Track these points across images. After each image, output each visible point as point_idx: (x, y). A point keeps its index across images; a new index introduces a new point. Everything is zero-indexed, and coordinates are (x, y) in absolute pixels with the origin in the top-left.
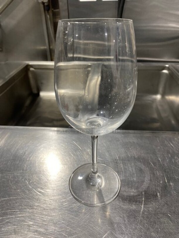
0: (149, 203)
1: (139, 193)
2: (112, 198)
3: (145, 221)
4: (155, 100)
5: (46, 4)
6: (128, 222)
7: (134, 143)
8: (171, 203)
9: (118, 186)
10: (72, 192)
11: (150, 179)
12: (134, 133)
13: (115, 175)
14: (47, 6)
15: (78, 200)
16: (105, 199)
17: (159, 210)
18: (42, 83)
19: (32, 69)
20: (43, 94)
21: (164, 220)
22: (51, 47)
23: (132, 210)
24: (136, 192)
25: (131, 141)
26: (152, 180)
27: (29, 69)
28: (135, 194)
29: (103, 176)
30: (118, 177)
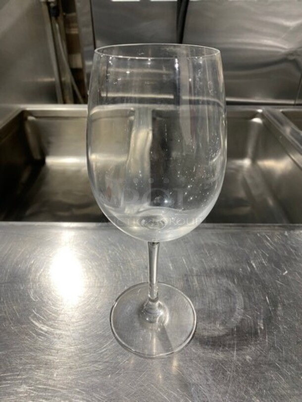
0: (245, 347)
1: (227, 331)
2: (185, 341)
3: (241, 378)
4: (241, 167)
5: (52, 5)
6: (213, 381)
7: (214, 245)
8: (280, 345)
9: (193, 321)
10: (116, 335)
11: (245, 306)
12: (214, 228)
13: (187, 301)
14: (54, 8)
15: (127, 347)
16: (173, 345)
17: (261, 358)
18: (49, 143)
19: (30, 118)
20: (50, 161)
21: (271, 374)
22: (63, 79)
23: (218, 361)
24: (222, 329)
25: (209, 242)
26: (247, 309)
27: (26, 119)
28: (221, 334)
29: (167, 304)
30: (192, 305)
